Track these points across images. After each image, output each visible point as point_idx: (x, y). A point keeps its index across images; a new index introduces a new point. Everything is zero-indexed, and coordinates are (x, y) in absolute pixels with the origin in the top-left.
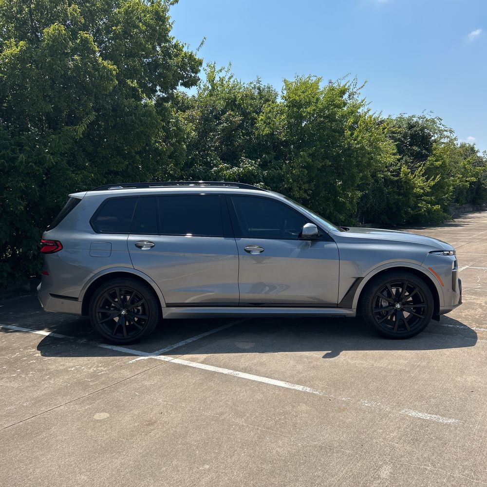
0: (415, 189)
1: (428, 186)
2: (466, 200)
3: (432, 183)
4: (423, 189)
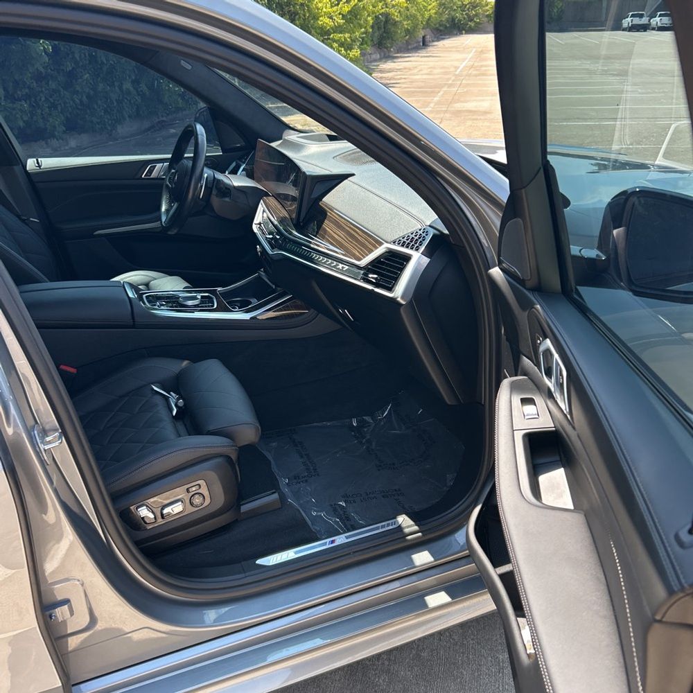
0: (321, 19)
1: (340, 14)
2: (372, 40)
3: (346, 9)
4: (331, 18)
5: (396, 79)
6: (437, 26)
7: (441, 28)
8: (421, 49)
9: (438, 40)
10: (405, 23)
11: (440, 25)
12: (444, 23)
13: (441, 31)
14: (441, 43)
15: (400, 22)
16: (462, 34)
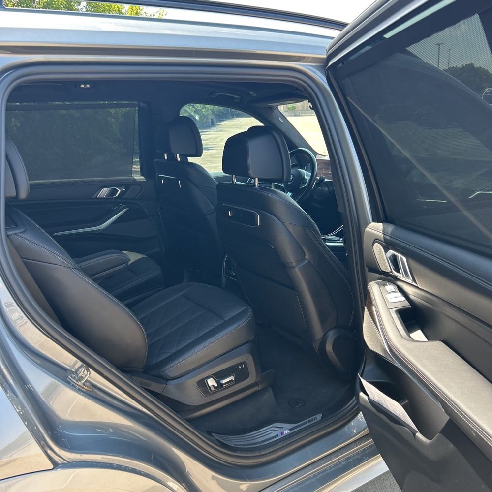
5: (209, 145)
6: (218, 113)
7: (220, 114)
8: (211, 127)
9: (220, 121)
10: (204, 110)
11: (220, 112)
12: (222, 111)
13: (220, 115)
14: (223, 123)
15: (200, 110)
16: (234, 117)
